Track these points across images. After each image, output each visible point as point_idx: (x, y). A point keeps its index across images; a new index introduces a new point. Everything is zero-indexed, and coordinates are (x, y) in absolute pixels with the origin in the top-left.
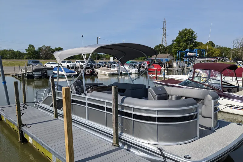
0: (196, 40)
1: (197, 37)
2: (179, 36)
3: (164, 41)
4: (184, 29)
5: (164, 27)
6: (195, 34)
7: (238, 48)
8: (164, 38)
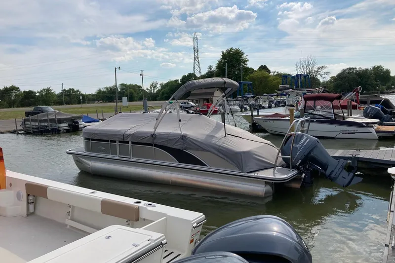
0: (247, 66)
1: (248, 60)
2: (221, 59)
3: (197, 67)
4: (229, 48)
5: (196, 46)
6: (244, 55)
7: (303, 73)
8: (197, 63)
